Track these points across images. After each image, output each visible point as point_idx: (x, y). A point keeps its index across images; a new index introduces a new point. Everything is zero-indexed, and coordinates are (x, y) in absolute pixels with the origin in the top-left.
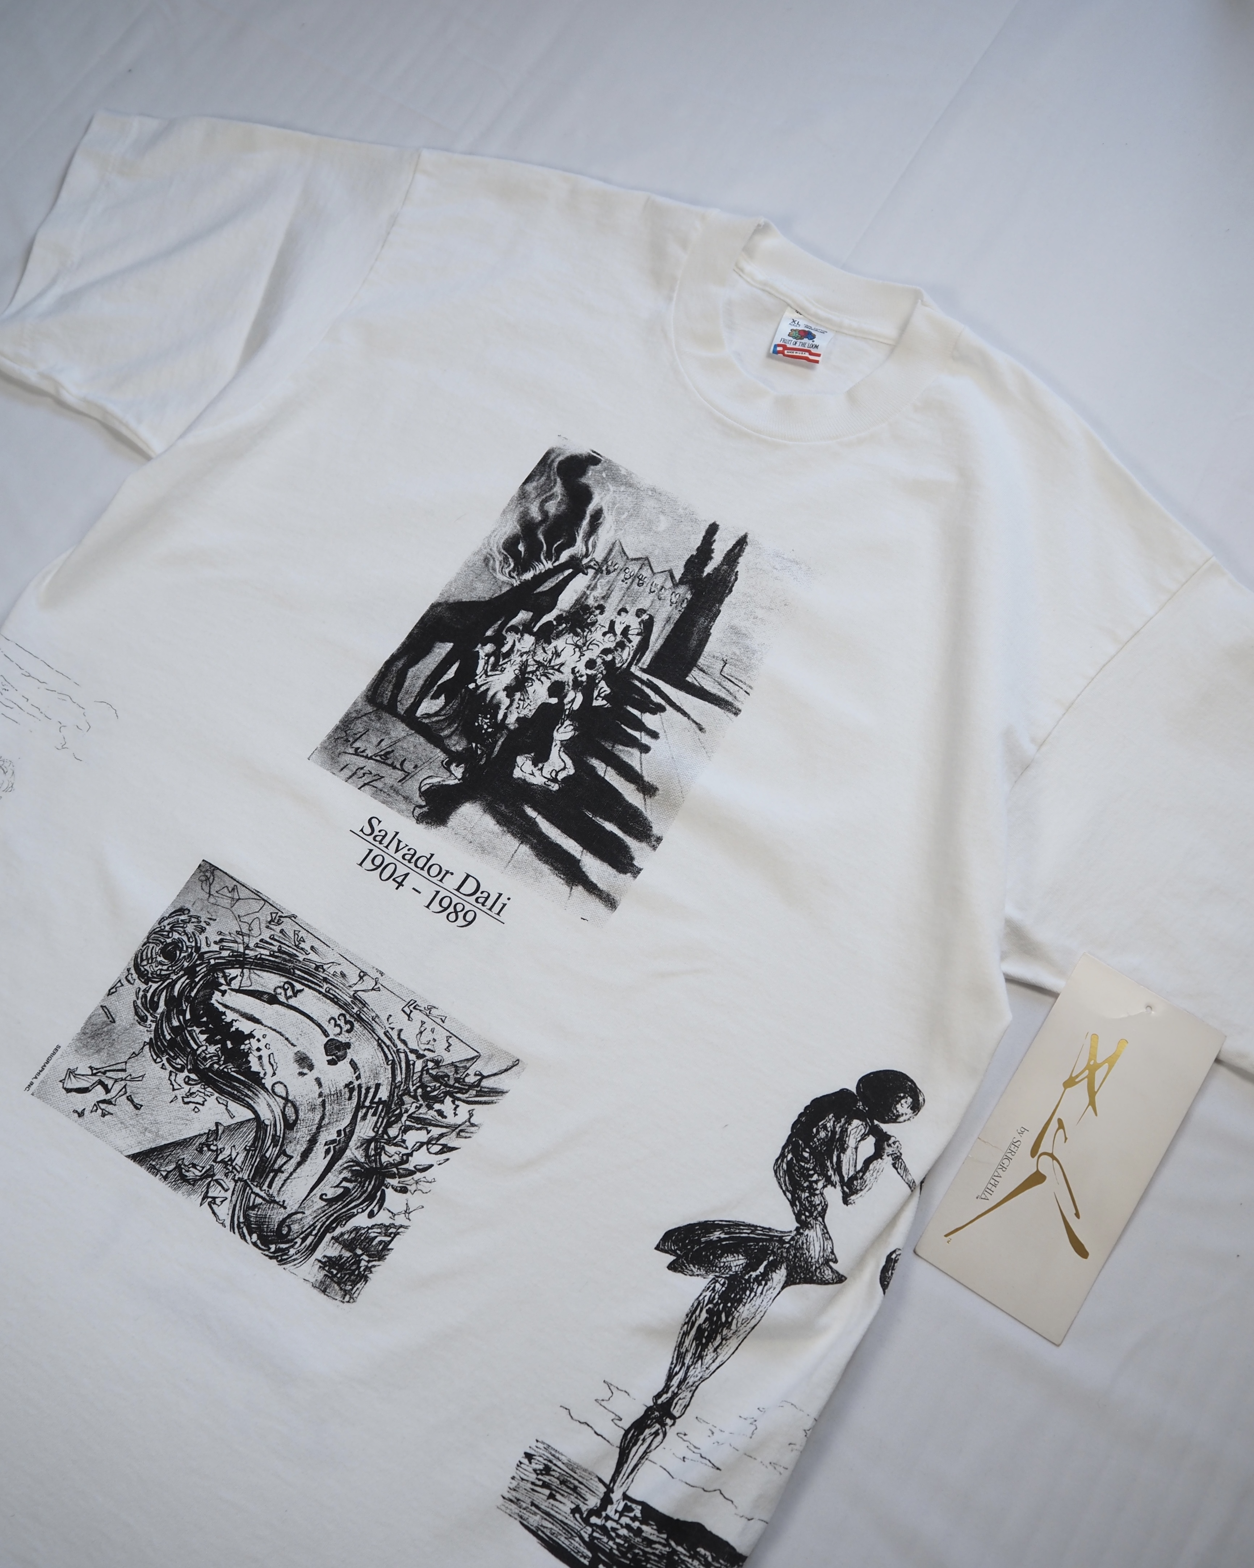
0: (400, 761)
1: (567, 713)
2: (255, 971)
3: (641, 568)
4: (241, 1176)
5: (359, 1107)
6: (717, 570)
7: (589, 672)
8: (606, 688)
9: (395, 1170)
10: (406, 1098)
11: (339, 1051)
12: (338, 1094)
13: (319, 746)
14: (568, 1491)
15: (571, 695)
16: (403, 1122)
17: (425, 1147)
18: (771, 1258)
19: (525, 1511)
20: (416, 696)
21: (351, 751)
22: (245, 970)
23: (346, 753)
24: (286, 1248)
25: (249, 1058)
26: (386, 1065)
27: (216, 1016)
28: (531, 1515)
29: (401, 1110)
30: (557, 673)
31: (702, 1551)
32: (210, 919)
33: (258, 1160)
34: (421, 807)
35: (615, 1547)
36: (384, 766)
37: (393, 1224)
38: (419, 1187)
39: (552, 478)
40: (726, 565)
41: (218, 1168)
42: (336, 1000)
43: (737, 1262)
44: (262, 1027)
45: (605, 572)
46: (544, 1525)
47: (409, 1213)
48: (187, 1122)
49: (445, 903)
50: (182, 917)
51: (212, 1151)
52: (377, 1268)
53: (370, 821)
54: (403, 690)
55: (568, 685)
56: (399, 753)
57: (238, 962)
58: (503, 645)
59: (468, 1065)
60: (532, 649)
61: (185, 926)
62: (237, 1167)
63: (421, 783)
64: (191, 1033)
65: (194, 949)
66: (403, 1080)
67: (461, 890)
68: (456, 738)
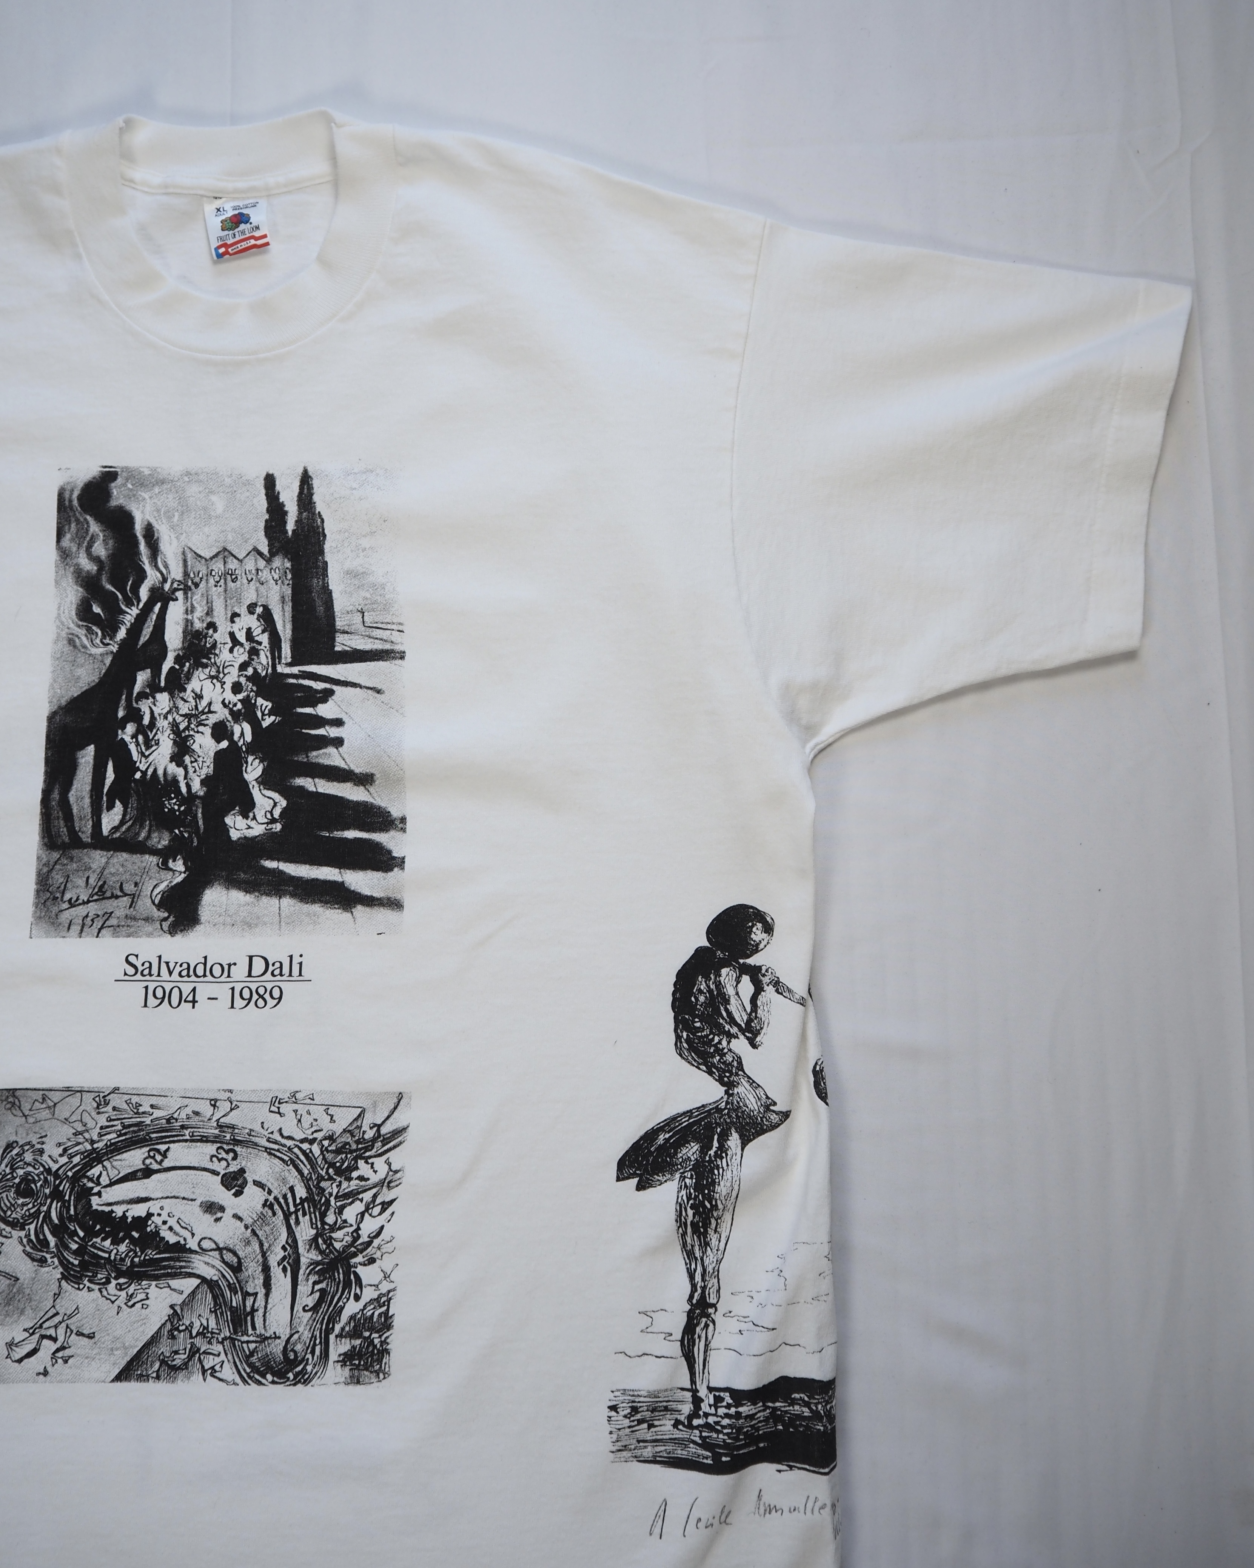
0: (118, 887)
1: (244, 749)
2: (115, 1158)
3: (225, 563)
4: (222, 1336)
5: (287, 1216)
6: (298, 522)
7: (240, 696)
8: (266, 703)
9: (353, 1249)
10: (323, 1184)
11: (238, 1180)
12: (262, 1217)
13: (32, 919)
14: (662, 1413)
15: (237, 730)
16: (334, 1205)
17: (366, 1215)
18: (719, 1130)
19: (636, 1451)
20: (92, 817)
21: (66, 906)
22: (105, 1163)
23: (62, 911)
24: (302, 1369)
25: (162, 1235)
26: (287, 1167)
27: (106, 1218)
28: (643, 1450)
29: (326, 1197)
30: (210, 715)
31: (797, 1396)
32: (41, 1137)
33: (229, 1313)
34: (165, 919)
35: (726, 1437)
36: (106, 901)
37: (381, 1294)
38: (384, 1251)
39: (82, 520)
40: (305, 512)
41: (198, 1341)
42: (205, 1139)
43: (691, 1150)
44: (155, 1202)
45: (193, 587)
46: (658, 1451)
47: (389, 1277)
48: (144, 1321)
49: (246, 994)
50: (15, 1152)
51: (183, 1331)
52: (391, 1337)
53: (127, 961)
54: (76, 819)
55: (228, 721)
56: (112, 881)
57: (94, 1160)
58: (141, 718)
59: (359, 1124)
60: (171, 705)
61: (22, 1158)
62: (214, 1331)
63: (151, 897)
64: (94, 1246)
65: (45, 1173)
66: (311, 1171)
67: (253, 974)
68: (156, 834)
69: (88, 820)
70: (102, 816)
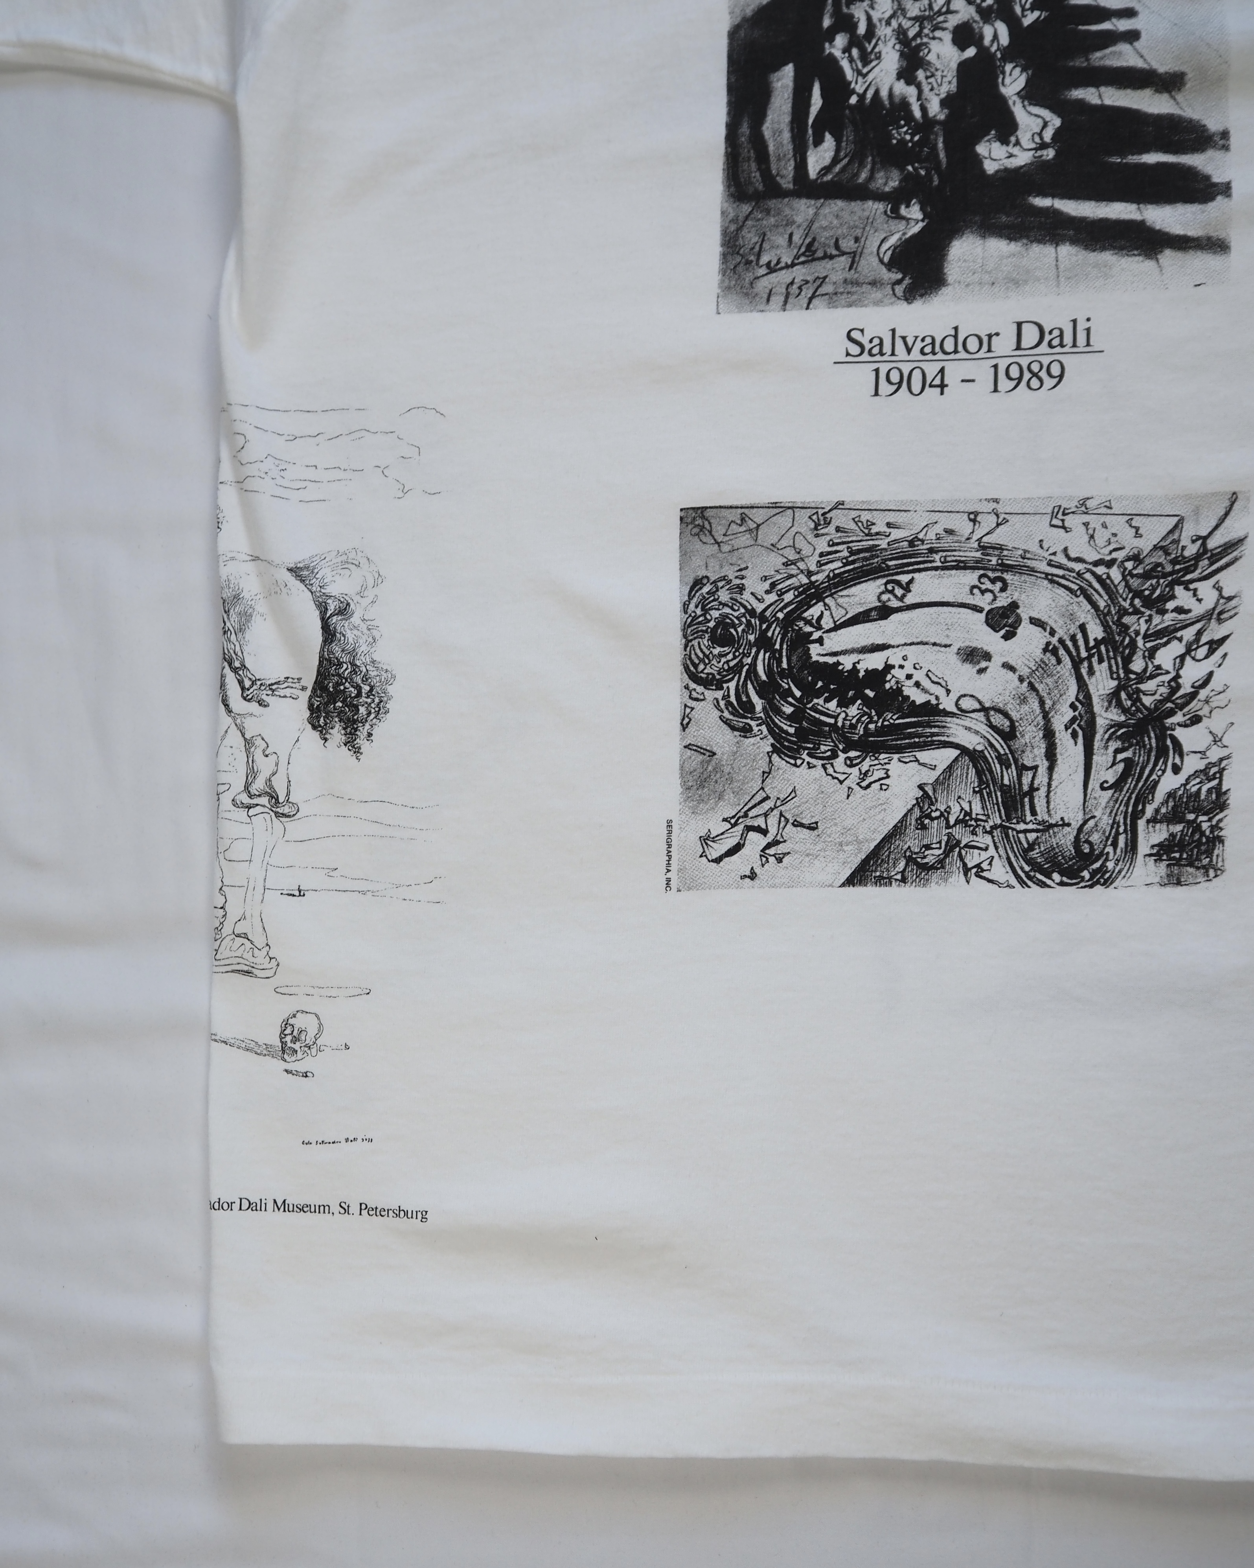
0: (832, 245)
1: (999, 56)
2: (840, 594)
4: (991, 823)
5: (1076, 664)
9: (1169, 705)
10: (1126, 620)
11: (1008, 618)
12: (1042, 665)
13: (719, 291)
15: (988, 32)
16: (1142, 647)
17: (1188, 658)
20: (795, 156)
21: (763, 271)
22: (827, 600)
23: (758, 278)
24: (1101, 865)
25: (905, 694)
26: (1076, 599)
27: (830, 672)
29: (1130, 637)
30: (949, 16)
32: (740, 570)
33: (999, 794)
34: (899, 282)
36: (817, 263)
37: (1209, 763)
38: (1213, 705)
41: (957, 831)
42: (962, 565)
44: (895, 650)
47: (1220, 740)
48: (884, 807)
49: (1014, 372)
50: (706, 589)
51: (937, 818)
52: (1225, 820)
53: (850, 338)
54: (772, 159)
55: (975, 21)
56: (824, 237)
58: (855, 26)
59: (1176, 536)
60: (895, 7)
61: (716, 597)
62: (979, 817)
63: (878, 254)
64: (814, 709)
65: (747, 615)
66: (1109, 602)
67: (1024, 345)
68: (882, 174)
69: (789, 160)
70: (808, 154)
